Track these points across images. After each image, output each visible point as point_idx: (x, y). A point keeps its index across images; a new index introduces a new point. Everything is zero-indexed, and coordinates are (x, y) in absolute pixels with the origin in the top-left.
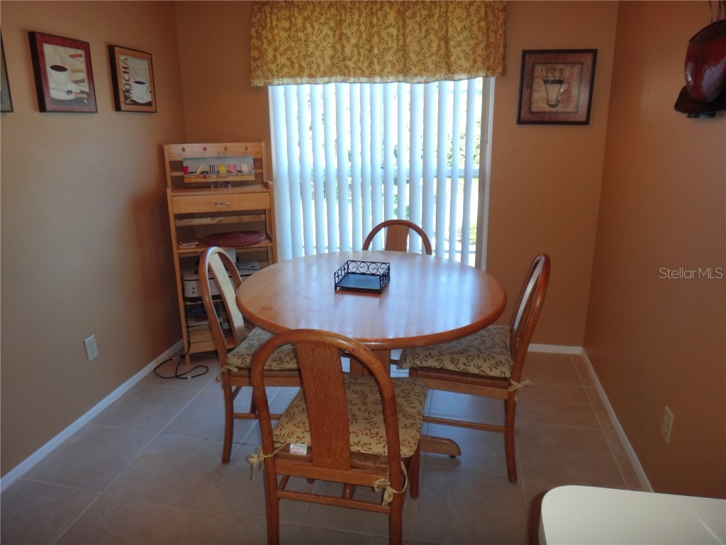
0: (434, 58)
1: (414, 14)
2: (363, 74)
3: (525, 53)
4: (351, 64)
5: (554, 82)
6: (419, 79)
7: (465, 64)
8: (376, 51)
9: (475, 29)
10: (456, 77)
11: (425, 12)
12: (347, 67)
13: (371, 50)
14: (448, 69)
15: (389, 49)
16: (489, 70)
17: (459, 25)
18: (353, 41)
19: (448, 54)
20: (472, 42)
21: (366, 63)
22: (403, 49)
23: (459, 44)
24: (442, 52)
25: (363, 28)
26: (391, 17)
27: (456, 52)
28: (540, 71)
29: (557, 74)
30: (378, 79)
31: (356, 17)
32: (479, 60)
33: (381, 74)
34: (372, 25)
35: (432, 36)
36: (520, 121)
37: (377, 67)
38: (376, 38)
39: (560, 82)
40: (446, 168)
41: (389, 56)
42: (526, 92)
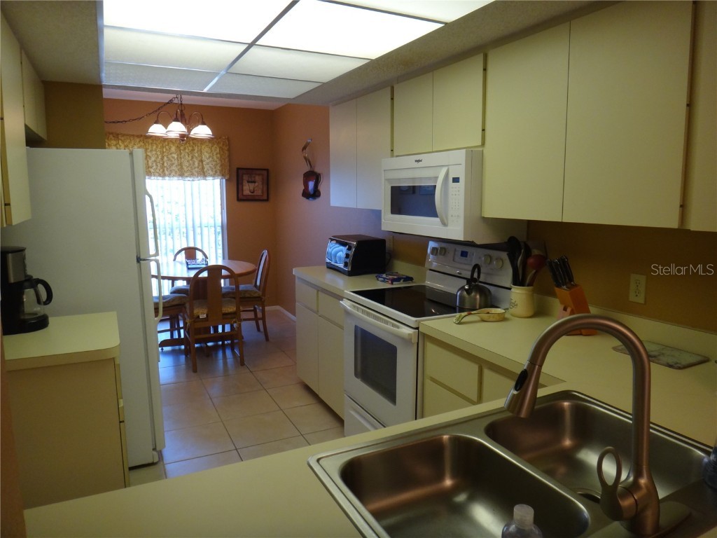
0: (196, 169)
1: (185, 149)
2: (160, 175)
3: (238, 169)
4: (152, 170)
5: (252, 182)
6: (189, 178)
7: (211, 173)
8: (165, 164)
9: (215, 158)
10: (207, 178)
11: (190, 148)
12: (150, 172)
13: (163, 164)
14: (203, 174)
15: (173, 164)
16: (223, 175)
17: (207, 156)
18: (153, 159)
19: (203, 168)
20: (214, 163)
21: (161, 170)
22: (181, 165)
23: (208, 164)
24: (200, 167)
25: (159, 153)
26: (173, 149)
27: (206, 167)
28: (245, 177)
29: (253, 179)
30: (167, 178)
31: (154, 147)
32: (218, 171)
33: (169, 175)
34: (163, 152)
35: (195, 159)
36: (239, 199)
37: (167, 173)
38: (165, 158)
39: (255, 182)
40: (197, 224)
41: (174, 167)
42: (240, 187)
